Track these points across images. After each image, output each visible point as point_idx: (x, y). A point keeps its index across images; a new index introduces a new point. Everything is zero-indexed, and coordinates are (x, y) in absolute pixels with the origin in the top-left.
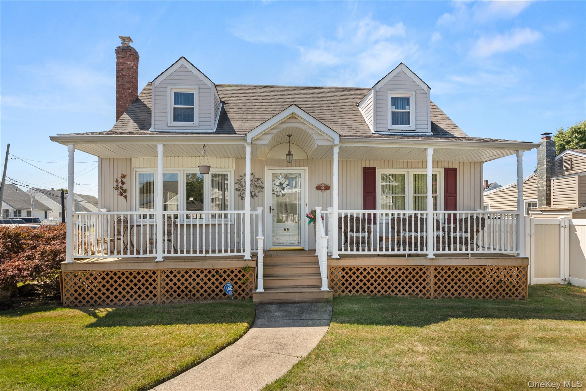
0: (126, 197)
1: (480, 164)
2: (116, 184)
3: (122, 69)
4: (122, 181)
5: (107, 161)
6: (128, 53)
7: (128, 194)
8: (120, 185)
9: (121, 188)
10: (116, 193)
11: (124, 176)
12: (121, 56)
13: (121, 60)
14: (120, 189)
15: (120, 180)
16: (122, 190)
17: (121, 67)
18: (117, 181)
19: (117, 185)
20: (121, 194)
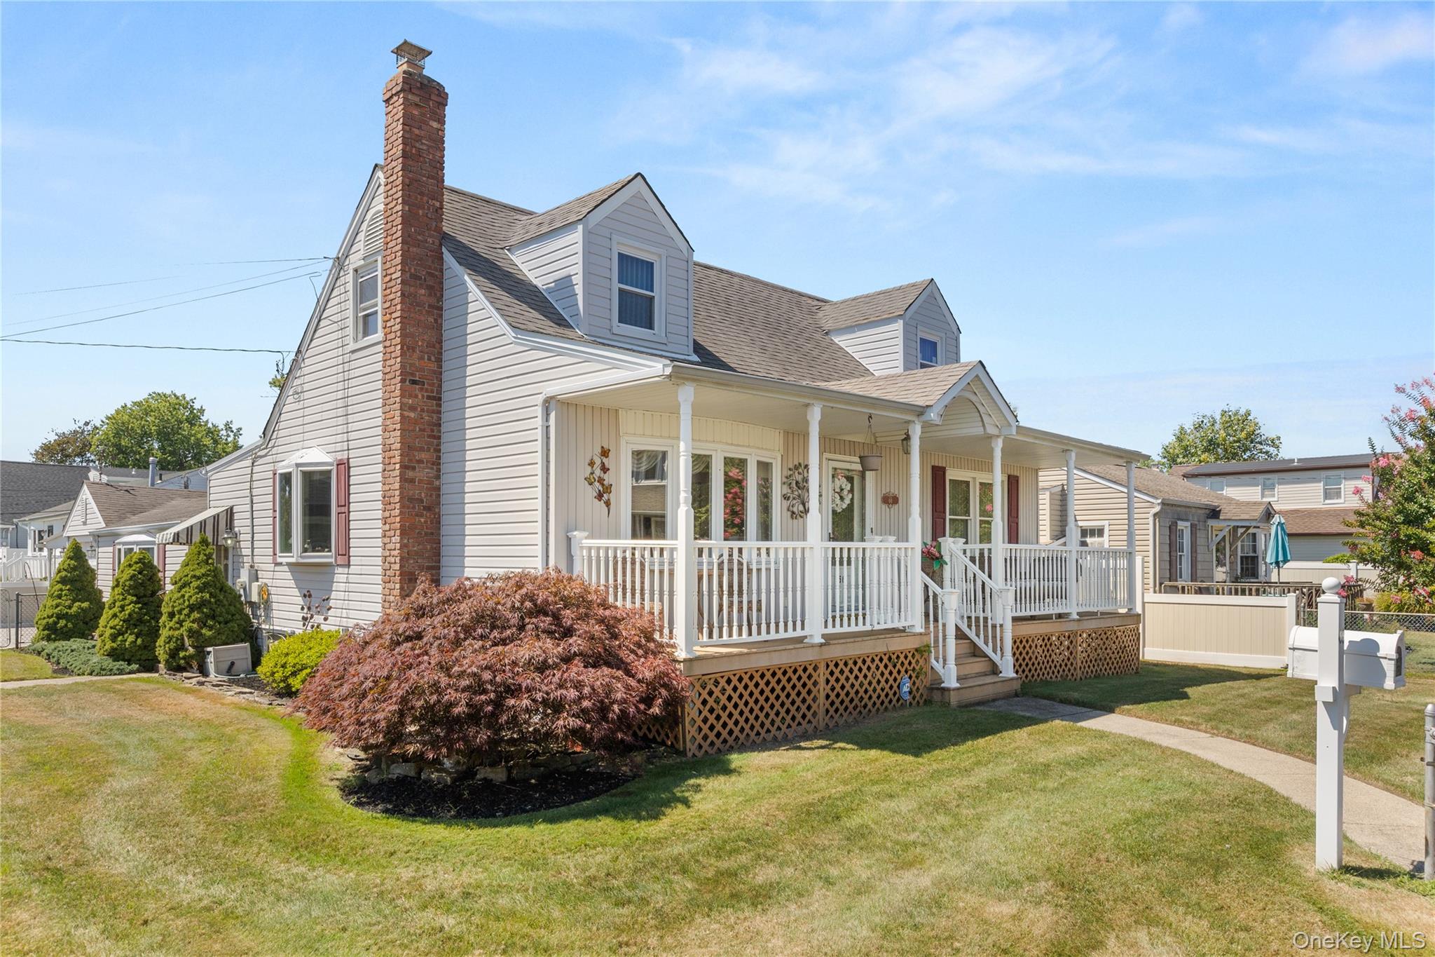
0: (608, 504)
1: (1037, 471)
2: (589, 469)
3: (419, 139)
4: (603, 464)
5: (572, 409)
6: (433, 97)
7: (612, 496)
8: (598, 472)
9: (601, 481)
10: (591, 492)
11: (605, 453)
12: (417, 99)
13: (416, 112)
14: (597, 484)
15: (598, 462)
16: (603, 485)
17: (417, 131)
18: (592, 464)
19: (592, 473)
20: (600, 497)
